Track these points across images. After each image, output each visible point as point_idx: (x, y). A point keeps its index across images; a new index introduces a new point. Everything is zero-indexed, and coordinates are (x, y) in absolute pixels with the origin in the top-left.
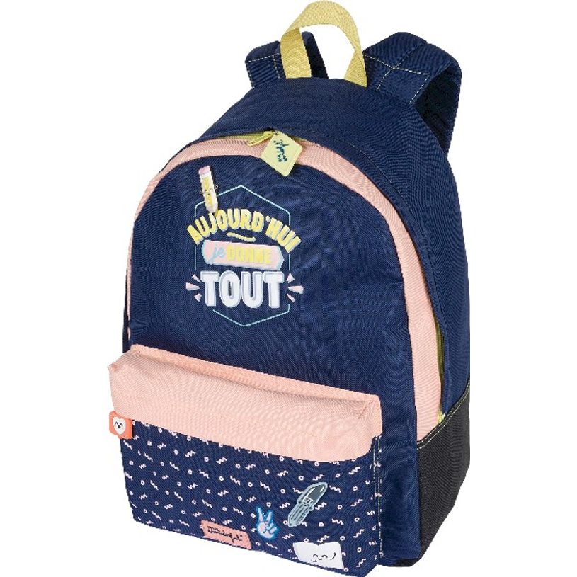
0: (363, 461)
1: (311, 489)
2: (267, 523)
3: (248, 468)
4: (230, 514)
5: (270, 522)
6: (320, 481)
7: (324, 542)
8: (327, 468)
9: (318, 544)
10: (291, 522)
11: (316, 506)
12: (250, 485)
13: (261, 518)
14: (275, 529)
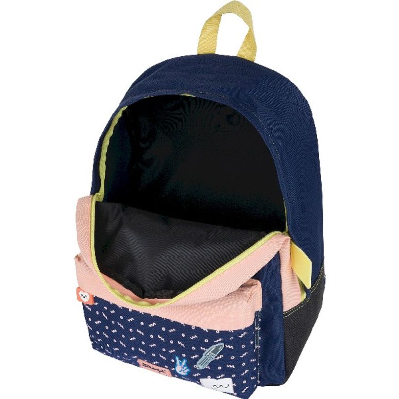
0: (249, 330)
1: (213, 347)
2: (183, 366)
3: (171, 331)
4: (157, 358)
5: (185, 366)
6: (219, 342)
7: (221, 378)
8: (224, 334)
9: (217, 379)
10: (199, 366)
11: (216, 357)
12: (171, 342)
13: (178, 363)
14: (188, 370)
